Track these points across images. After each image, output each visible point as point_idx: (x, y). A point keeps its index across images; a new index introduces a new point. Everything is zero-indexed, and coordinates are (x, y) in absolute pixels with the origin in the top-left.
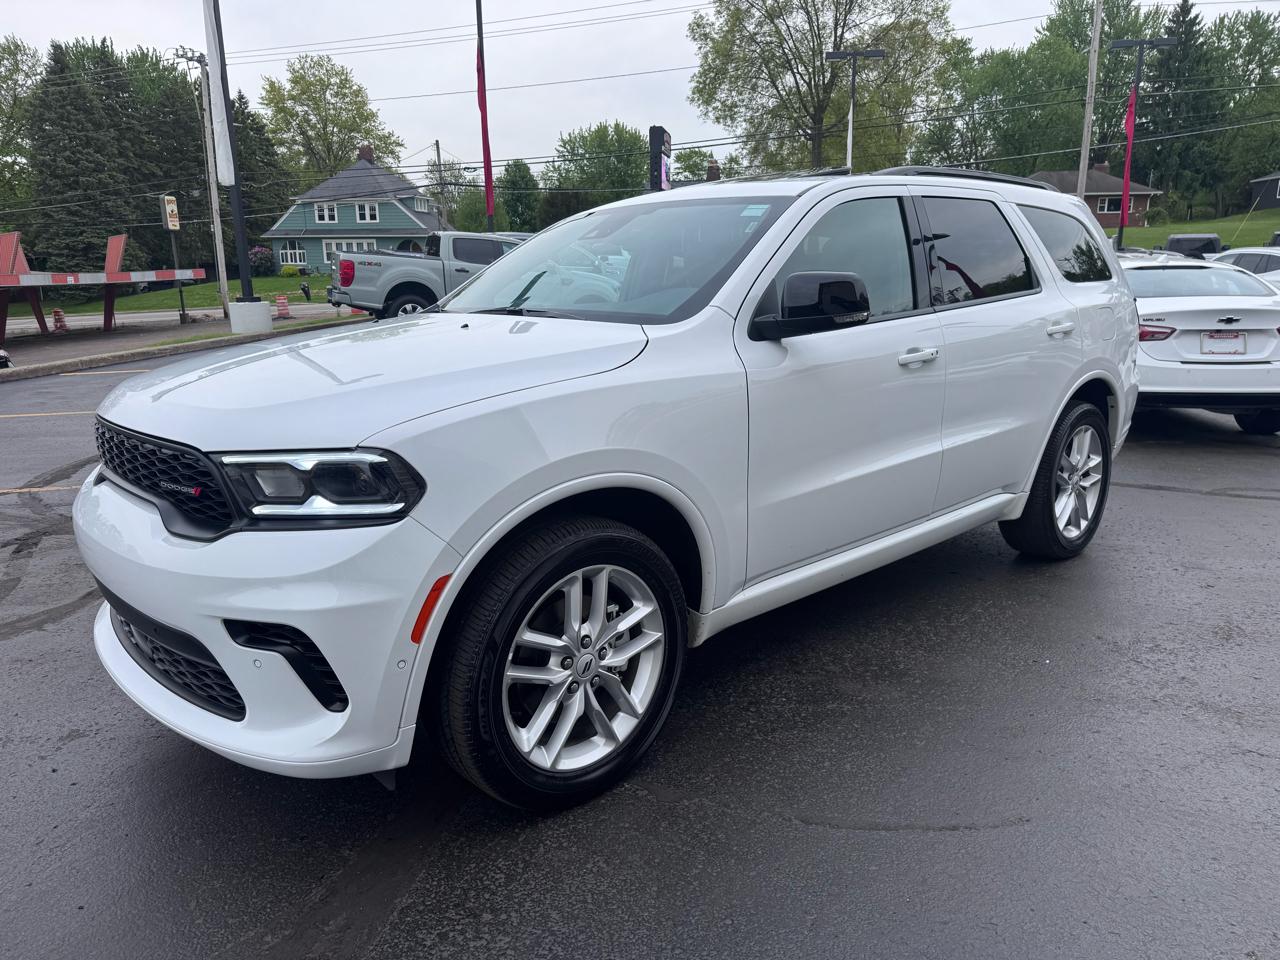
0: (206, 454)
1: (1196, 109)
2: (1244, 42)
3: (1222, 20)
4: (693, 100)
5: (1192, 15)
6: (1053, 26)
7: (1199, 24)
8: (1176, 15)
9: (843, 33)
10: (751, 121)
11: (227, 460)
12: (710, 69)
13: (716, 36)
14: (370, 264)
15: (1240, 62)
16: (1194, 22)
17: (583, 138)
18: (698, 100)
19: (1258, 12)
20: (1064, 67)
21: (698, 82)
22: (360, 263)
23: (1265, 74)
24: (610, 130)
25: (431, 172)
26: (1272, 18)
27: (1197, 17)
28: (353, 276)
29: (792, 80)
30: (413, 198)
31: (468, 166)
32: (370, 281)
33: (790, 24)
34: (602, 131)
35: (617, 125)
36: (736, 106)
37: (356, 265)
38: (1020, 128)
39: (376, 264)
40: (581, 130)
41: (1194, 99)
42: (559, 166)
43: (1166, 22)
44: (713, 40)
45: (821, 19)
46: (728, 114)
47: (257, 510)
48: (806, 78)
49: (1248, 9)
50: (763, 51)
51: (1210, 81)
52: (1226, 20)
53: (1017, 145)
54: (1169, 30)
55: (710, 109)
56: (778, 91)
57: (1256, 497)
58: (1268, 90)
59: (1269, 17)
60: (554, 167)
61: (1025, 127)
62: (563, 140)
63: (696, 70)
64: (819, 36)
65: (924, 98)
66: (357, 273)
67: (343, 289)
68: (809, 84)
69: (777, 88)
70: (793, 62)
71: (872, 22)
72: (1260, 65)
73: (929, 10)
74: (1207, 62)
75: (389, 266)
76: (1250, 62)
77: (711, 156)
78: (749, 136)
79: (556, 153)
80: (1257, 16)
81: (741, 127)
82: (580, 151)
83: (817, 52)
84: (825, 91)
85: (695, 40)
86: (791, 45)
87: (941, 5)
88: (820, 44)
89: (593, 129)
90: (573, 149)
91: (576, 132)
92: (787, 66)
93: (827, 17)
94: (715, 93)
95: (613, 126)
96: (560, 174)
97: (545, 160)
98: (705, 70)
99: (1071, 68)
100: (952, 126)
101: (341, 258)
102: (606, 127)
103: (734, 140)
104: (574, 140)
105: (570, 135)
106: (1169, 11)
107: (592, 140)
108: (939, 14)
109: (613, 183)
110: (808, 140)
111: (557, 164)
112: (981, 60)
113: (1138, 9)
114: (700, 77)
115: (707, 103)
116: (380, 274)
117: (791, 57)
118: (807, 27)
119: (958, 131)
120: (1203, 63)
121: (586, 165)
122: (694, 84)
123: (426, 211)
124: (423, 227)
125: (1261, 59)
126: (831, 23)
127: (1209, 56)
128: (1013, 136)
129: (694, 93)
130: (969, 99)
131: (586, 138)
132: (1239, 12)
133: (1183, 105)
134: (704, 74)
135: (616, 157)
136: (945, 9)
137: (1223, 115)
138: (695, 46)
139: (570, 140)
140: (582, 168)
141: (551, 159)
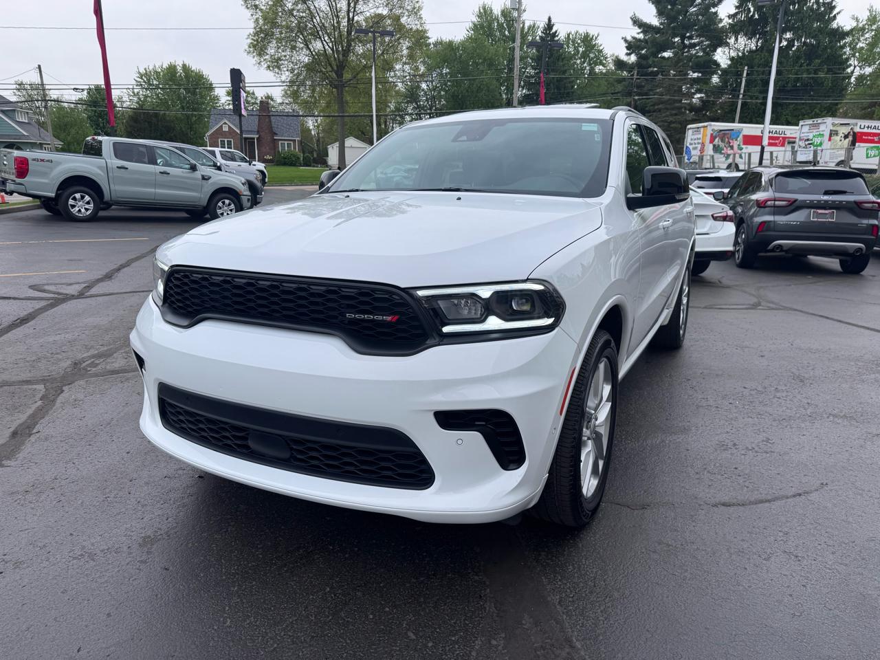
0: (404, 290)
1: (558, 88)
2: (581, 49)
3: (569, 35)
4: (249, 53)
5: (554, 30)
6: (476, 28)
7: (557, 36)
8: (545, 29)
9: (353, 17)
10: (292, 71)
11: (421, 293)
12: (261, 31)
13: (263, 7)
14: (42, 160)
15: (578, 61)
16: (554, 35)
17: (156, 72)
18: (254, 52)
19: (587, 33)
20: (486, 54)
21: (252, 39)
22: (34, 160)
23: (592, 70)
24: (179, 68)
25: (19, 90)
26: (594, 38)
27: (556, 32)
28: (27, 170)
29: (321, 44)
30: (14, 110)
31: (77, 87)
32: (44, 174)
33: (317, 6)
34: (172, 69)
35: (184, 66)
36: (281, 60)
37: (30, 162)
38: (462, 92)
39: (48, 161)
40: (155, 66)
41: (557, 81)
42: (138, 93)
43: (540, 33)
44: (261, 10)
45: (338, 6)
46: (275, 64)
47: (446, 329)
48: (330, 45)
49: (582, 31)
50: (299, 22)
51: (564, 72)
52: (571, 36)
53: (460, 102)
54: (541, 37)
55: (262, 60)
56: (311, 52)
57: (729, 309)
58: (593, 79)
59: (593, 36)
60: (133, 92)
61: (464, 91)
62: (139, 73)
63: (252, 31)
64: (338, 17)
65: (401, 66)
66: (31, 168)
67: (18, 180)
68: (332, 49)
69: (310, 50)
70: (320, 33)
71: (372, 11)
72: (590, 64)
73: (409, 8)
74: (563, 59)
75: (59, 163)
76: (584, 62)
77: (253, 94)
78: (292, 82)
79: (134, 83)
80: (587, 35)
81: (286, 76)
82: (155, 82)
83: (337, 28)
84: (343, 55)
85: (248, 8)
86: (318, 20)
87: (417, 5)
88: (338, 22)
89: (164, 67)
90: (149, 80)
91: (151, 68)
92: (316, 36)
93: (343, 5)
94: (266, 49)
95: (181, 65)
96: (139, 99)
97: (127, 87)
98: (258, 31)
99: (490, 56)
100: (419, 87)
101: (15, 155)
102: (175, 66)
103: (281, 84)
104: (148, 73)
105: (145, 69)
106: (541, 26)
107: (164, 75)
108: (415, 12)
109: (183, 108)
110: (333, 88)
111: (136, 91)
112: (436, 44)
113: (524, 23)
114: (254, 36)
115: (260, 55)
116: (52, 169)
117: (319, 29)
118: (328, 8)
119: (423, 90)
120: (561, 60)
121: (160, 93)
122: (249, 41)
123: (27, 121)
124: (25, 134)
125: (590, 61)
126: (345, 8)
127: (563, 57)
128: (458, 96)
129: (250, 47)
130: (430, 69)
131: (159, 73)
132: (577, 32)
133: (552, 85)
134: (256, 34)
135: (185, 89)
136: (420, 8)
137: (573, 92)
138: (248, 13)
139: (146, 73)
140: (157, 95)
141: (131, 87)
